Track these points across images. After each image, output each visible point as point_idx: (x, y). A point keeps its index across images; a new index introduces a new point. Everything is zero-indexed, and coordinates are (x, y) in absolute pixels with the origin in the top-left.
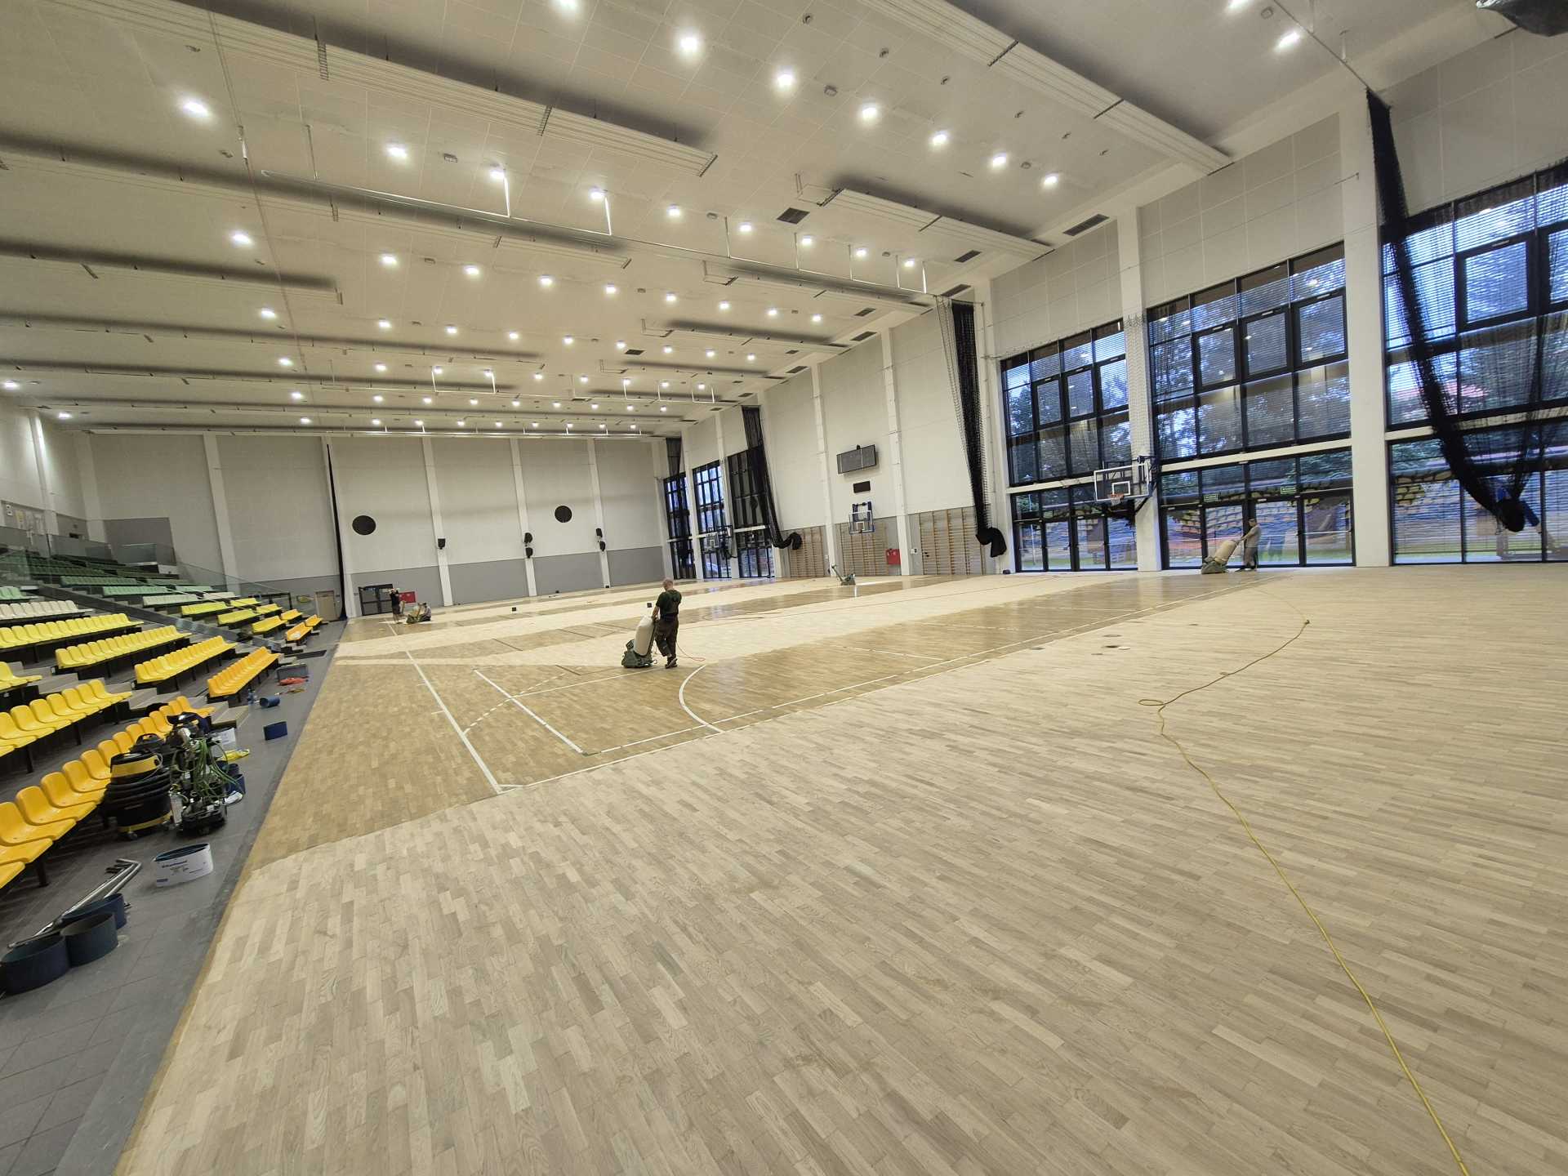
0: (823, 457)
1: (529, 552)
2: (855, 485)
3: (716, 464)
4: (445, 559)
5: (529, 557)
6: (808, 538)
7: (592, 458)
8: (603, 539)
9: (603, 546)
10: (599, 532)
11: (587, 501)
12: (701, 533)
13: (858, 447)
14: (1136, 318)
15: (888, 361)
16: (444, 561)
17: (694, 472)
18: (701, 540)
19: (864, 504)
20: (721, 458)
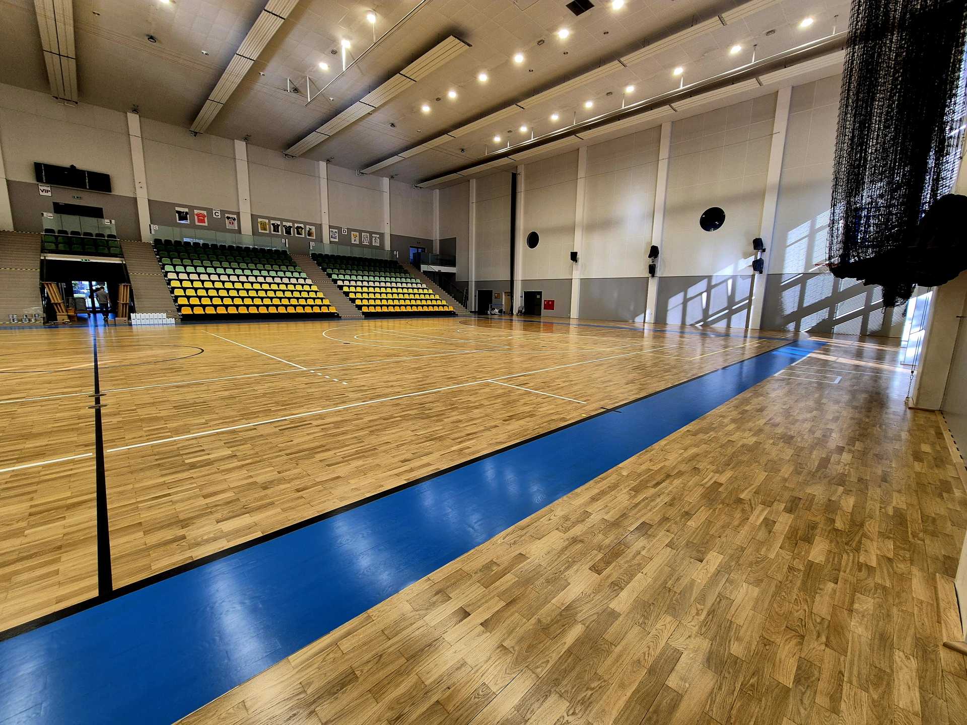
1: (652, 270)
4: (578, 272)
5: (653, 276)
7: (780, 123)
9: (759, 266)
10: (758, 244)
11: (753, 195)
16: (577, 275)
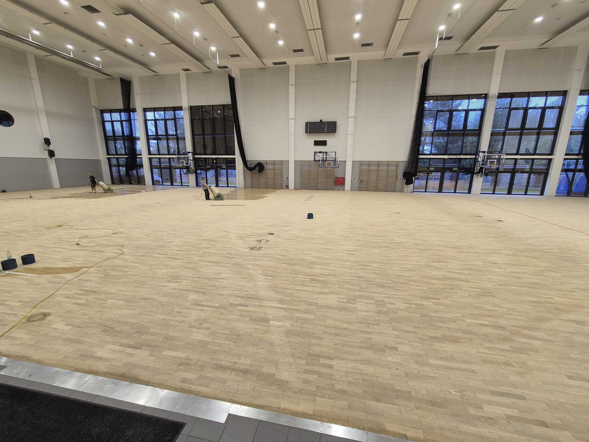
0: (292, 122)
2: (315, 141)
3: (180, 108)
6: (269, 167)
7: (34, 73)
8: (51, 148)
9: (52, 154)
10: (47, 141)
11: (31, 112)
12: (150, 153)
13: (321, 121)
14: (495, 96)
15: (354, 77)
17: (145, 110)
18: (150, 159)
19: (320, 152)
20: (185, 105)
